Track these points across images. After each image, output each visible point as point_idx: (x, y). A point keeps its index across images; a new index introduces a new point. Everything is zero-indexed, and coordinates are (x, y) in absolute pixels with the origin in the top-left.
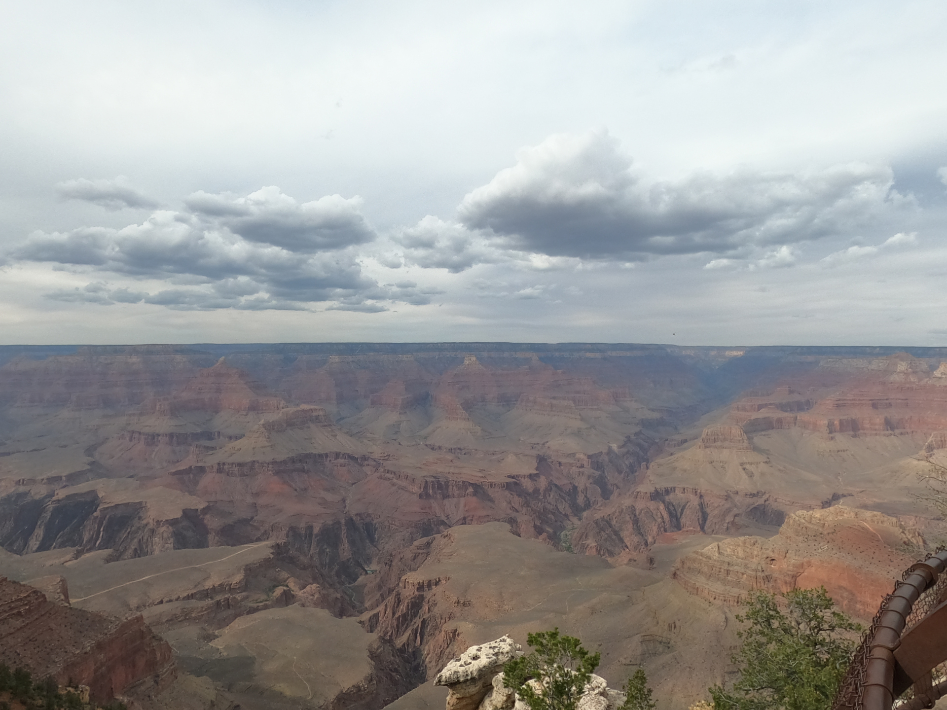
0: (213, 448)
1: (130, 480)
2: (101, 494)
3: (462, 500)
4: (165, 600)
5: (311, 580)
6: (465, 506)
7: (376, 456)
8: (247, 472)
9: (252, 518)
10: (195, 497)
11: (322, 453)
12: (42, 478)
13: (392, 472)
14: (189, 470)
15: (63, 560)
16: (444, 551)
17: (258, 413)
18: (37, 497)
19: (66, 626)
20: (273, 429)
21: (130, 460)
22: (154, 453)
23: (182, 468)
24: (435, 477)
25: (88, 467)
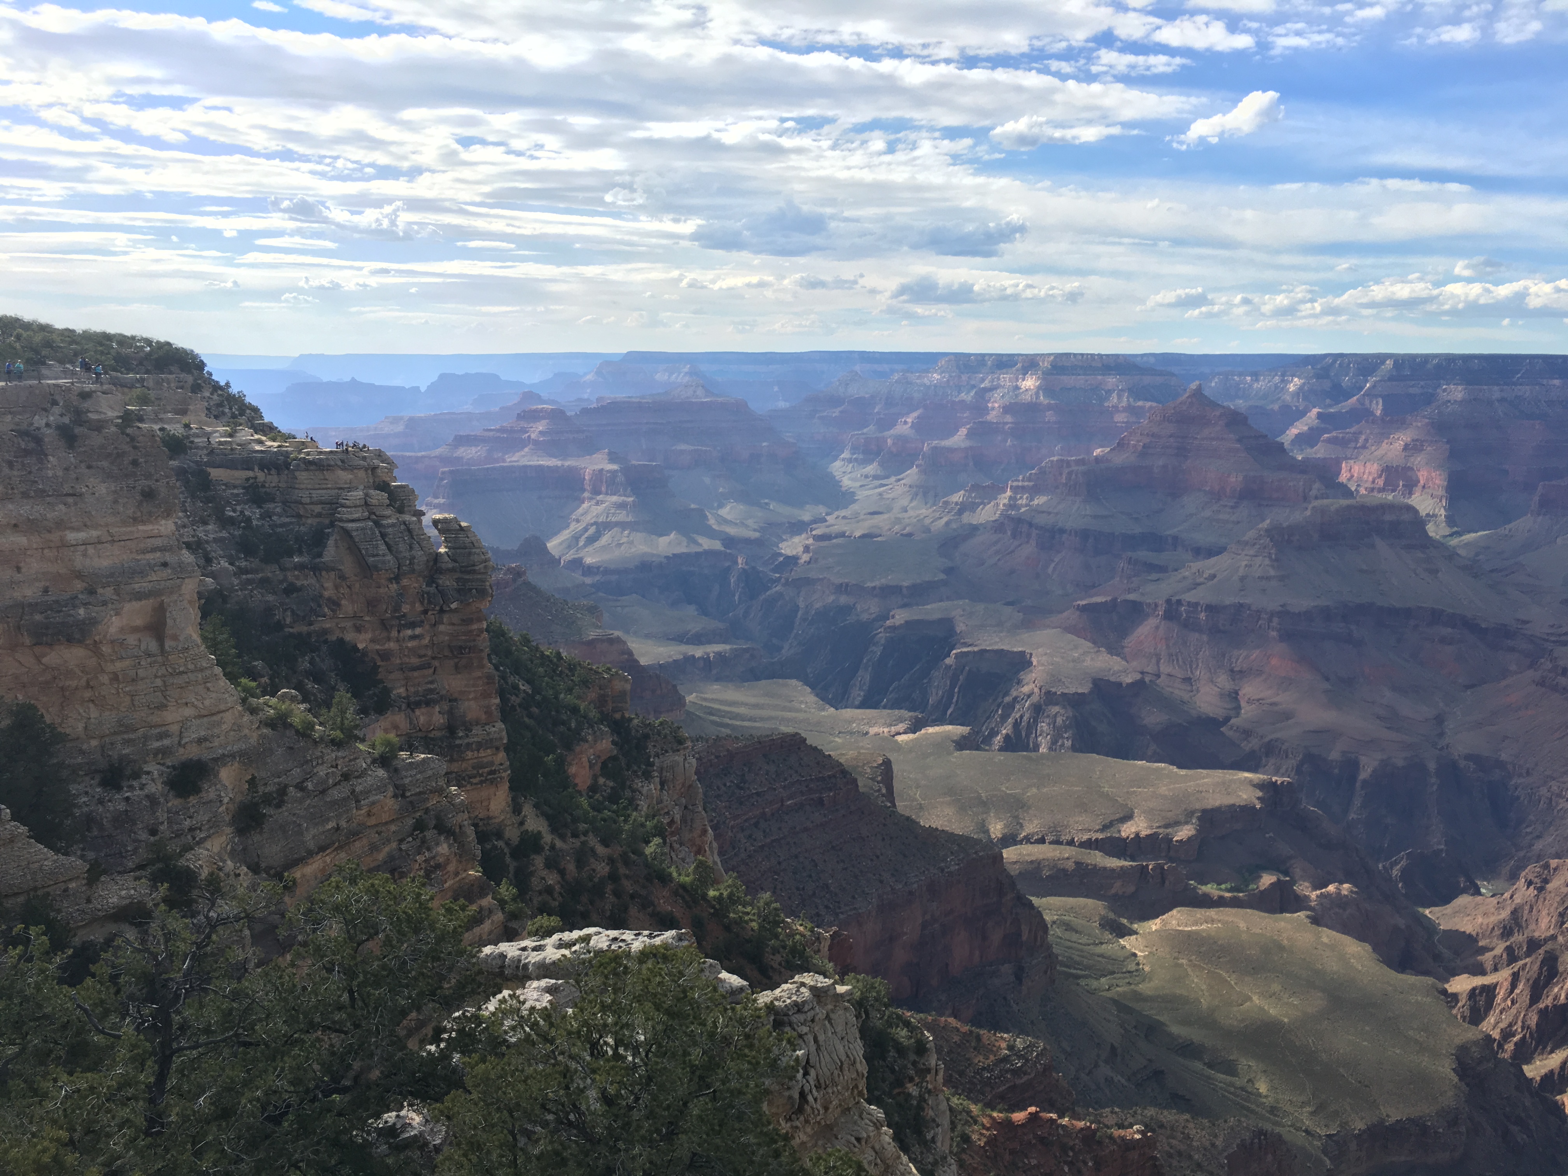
0: (1162, 569)
1: (1009, 609)
2: (960, 627)
5: (1339, 874)
7: (1538, 630)
8: (1225, 626)
9: (1227, 719)
10: (1119, 659)
11: (1399, 606)
12: (873, 585)
14: (1112, 606)
15: (894, 729)
17: (1259, 505)
18: (865, 617)
20: (1289, 542)
21: (1012, 572)
23: (1099, 600)
25: (942, 576)
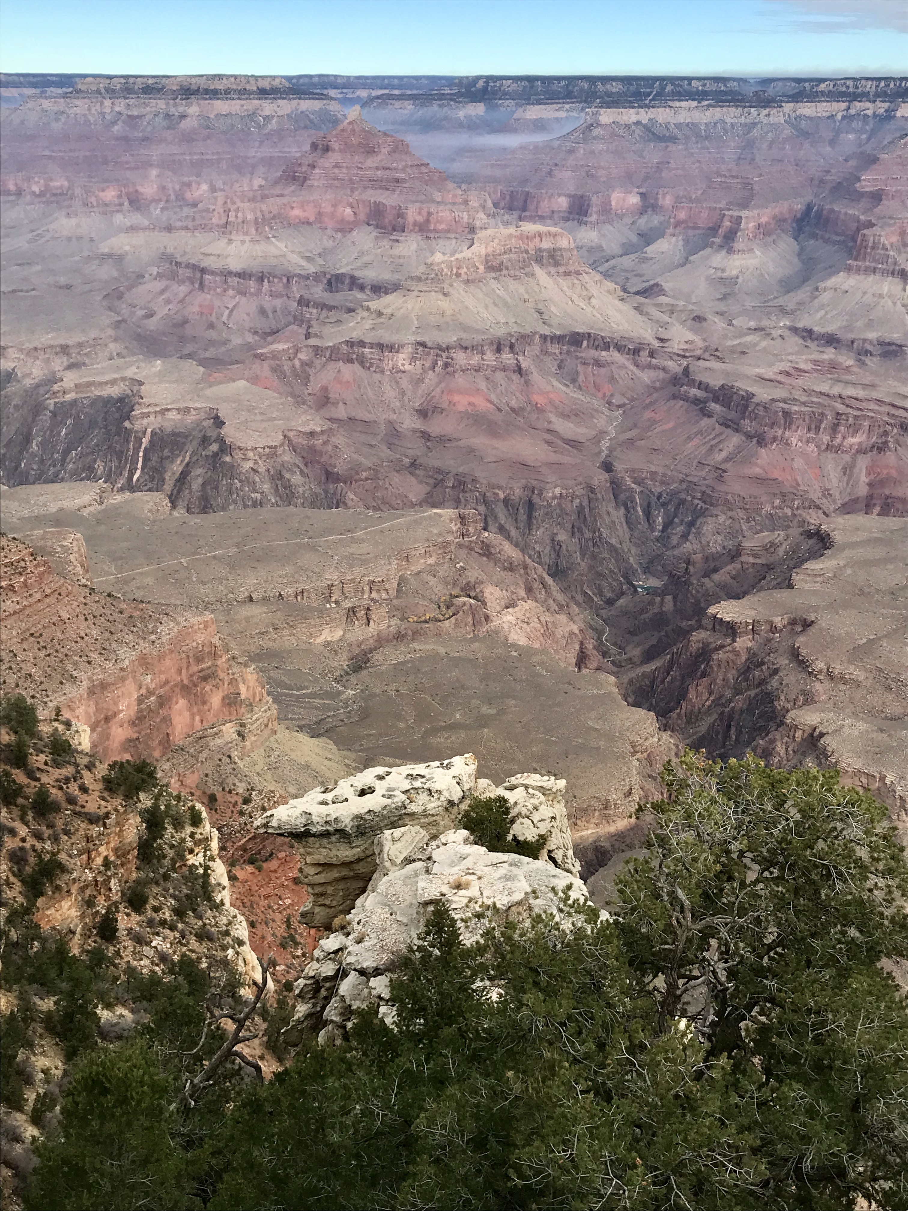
1: (187, 363)
3: (863, 462)
4: (254, 596)
5: (522, 593)
6: (868, 474)
7: (676, 346)
8: (403, 365)
10: (304, 407)
11: (558, 333)
13: (706, 388)
15: (78, 502)
16: (806, 565)
17: (428, 238)
18: (28, 383)
19: (86, 619)
20: (458, 275)
21: (185, 322)
22: (227, 312)
23: (280, 346)
24: (804, 404)
